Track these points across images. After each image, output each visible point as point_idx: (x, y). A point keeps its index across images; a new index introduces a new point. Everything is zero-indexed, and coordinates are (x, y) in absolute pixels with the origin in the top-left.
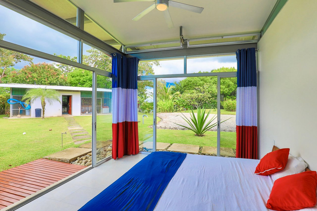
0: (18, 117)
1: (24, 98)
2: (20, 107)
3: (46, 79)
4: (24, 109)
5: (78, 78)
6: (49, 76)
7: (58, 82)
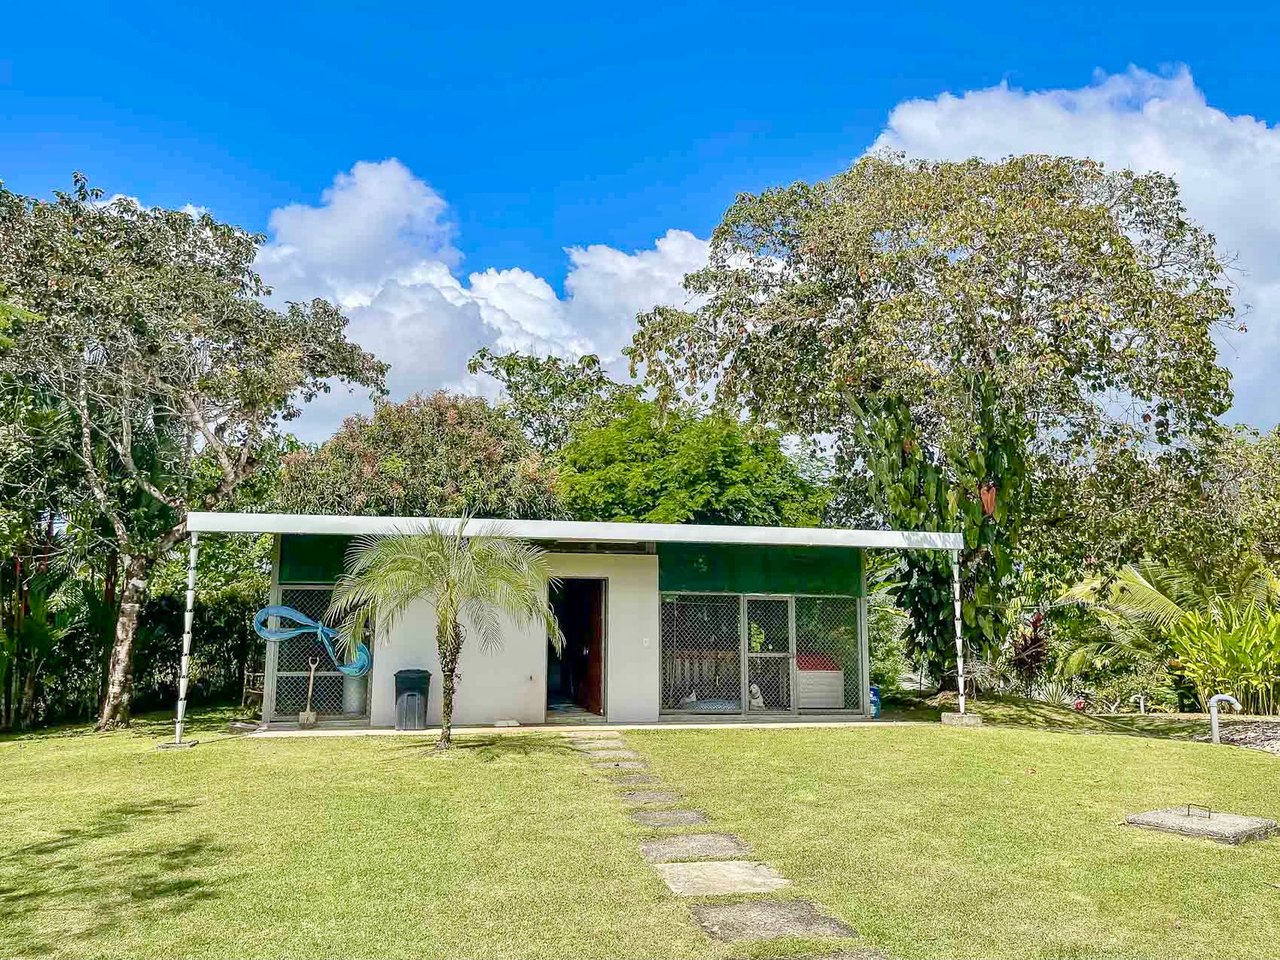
0: (303, 727)
1: (339, 604)
2: (314, 662)
3: (449, 488)
4: (336, 674)
5: (614, 472)
6: (461, 469)
7: (512, 503)
